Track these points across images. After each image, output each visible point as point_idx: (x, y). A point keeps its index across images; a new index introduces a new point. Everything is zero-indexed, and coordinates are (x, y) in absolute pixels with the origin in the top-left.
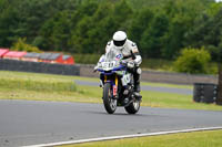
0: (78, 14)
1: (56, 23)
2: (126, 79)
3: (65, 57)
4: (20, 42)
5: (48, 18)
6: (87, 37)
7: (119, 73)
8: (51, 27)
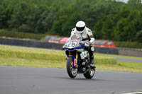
2: (84, 54)
3: (110, 43)
5: (99, 19)
6: (123, 31)
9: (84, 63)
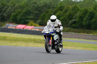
0: (56, 10)
1: (47, 14)
2: (56, 37)
4: (31, 22)
5: (43, 12)
7: (52, 34)
8: (44, 16)
9: (56, 43)
